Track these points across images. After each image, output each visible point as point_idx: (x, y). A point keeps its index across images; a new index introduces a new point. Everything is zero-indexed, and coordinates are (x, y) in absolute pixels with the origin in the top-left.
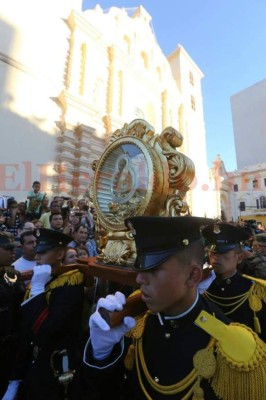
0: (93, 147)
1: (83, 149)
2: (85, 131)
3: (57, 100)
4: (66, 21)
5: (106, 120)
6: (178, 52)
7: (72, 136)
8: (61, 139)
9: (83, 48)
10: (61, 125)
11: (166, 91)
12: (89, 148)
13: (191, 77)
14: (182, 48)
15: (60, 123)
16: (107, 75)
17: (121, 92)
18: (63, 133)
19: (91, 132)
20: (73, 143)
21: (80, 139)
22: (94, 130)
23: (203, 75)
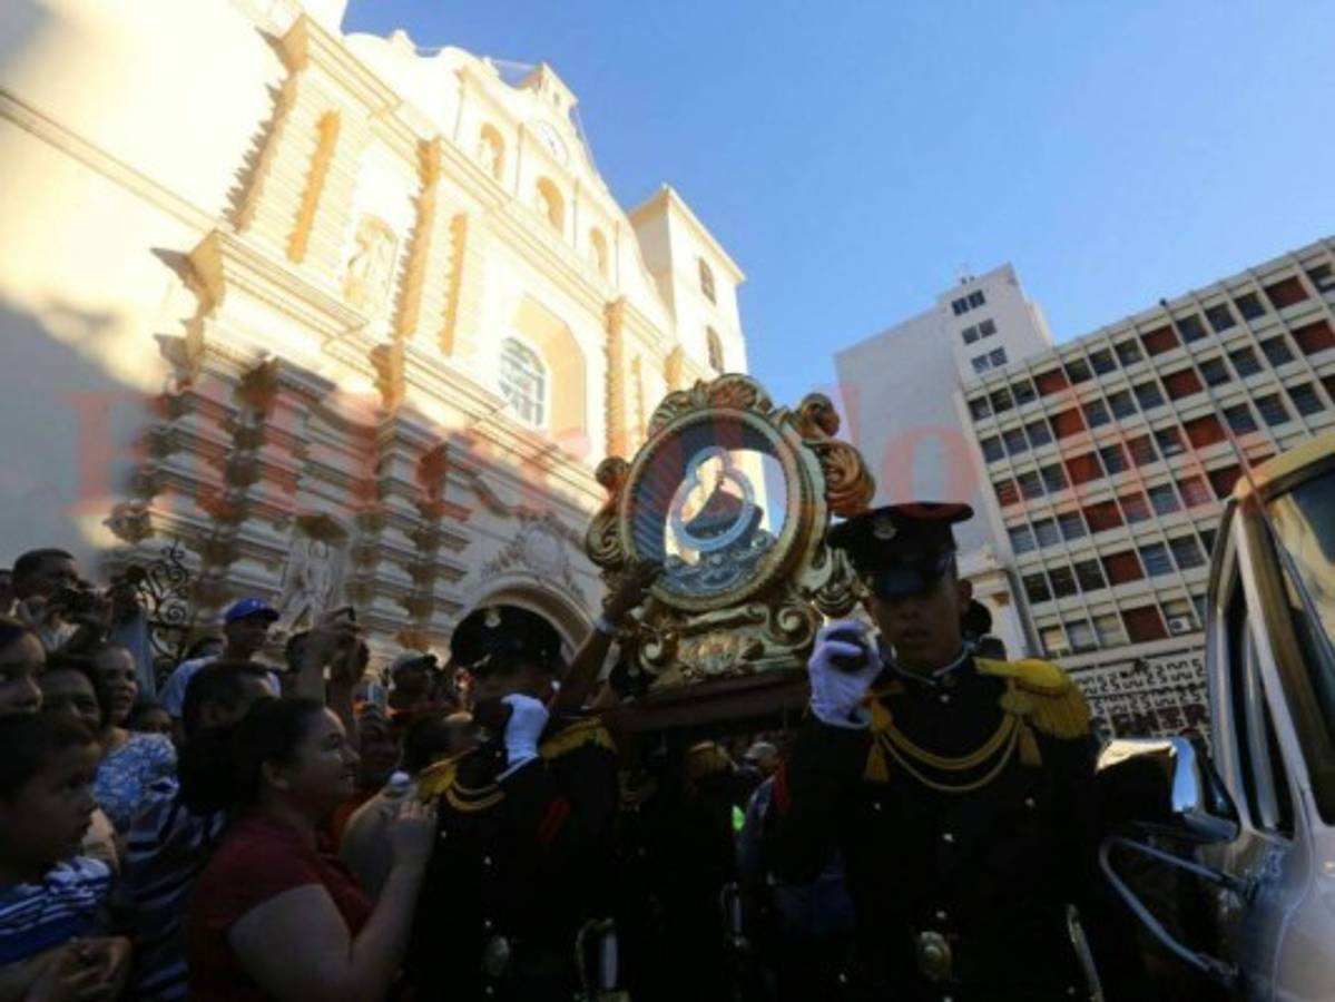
0: (318, 453)
1: (268, 452)
2: (292, 388)
3: (183, 265)
4: (273, 42)
5: (384, 362)
6: (662, 204)
7: (227, 398)
8: (171, 405)
9: (327, 125)
10: (181, 354)
11: (621, 300)
12: (300, 454)
13: (706, 278)
14: (673, 193)
15: (180, 344)
16: (411, 222)
17: (455, 278)
18: (185, 382)
19: (312, 392)
20: (226, 425)
21: (259, 417)
22: (330, 386)
23: (742, 277)
